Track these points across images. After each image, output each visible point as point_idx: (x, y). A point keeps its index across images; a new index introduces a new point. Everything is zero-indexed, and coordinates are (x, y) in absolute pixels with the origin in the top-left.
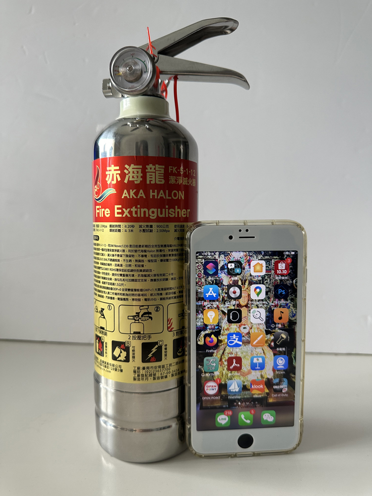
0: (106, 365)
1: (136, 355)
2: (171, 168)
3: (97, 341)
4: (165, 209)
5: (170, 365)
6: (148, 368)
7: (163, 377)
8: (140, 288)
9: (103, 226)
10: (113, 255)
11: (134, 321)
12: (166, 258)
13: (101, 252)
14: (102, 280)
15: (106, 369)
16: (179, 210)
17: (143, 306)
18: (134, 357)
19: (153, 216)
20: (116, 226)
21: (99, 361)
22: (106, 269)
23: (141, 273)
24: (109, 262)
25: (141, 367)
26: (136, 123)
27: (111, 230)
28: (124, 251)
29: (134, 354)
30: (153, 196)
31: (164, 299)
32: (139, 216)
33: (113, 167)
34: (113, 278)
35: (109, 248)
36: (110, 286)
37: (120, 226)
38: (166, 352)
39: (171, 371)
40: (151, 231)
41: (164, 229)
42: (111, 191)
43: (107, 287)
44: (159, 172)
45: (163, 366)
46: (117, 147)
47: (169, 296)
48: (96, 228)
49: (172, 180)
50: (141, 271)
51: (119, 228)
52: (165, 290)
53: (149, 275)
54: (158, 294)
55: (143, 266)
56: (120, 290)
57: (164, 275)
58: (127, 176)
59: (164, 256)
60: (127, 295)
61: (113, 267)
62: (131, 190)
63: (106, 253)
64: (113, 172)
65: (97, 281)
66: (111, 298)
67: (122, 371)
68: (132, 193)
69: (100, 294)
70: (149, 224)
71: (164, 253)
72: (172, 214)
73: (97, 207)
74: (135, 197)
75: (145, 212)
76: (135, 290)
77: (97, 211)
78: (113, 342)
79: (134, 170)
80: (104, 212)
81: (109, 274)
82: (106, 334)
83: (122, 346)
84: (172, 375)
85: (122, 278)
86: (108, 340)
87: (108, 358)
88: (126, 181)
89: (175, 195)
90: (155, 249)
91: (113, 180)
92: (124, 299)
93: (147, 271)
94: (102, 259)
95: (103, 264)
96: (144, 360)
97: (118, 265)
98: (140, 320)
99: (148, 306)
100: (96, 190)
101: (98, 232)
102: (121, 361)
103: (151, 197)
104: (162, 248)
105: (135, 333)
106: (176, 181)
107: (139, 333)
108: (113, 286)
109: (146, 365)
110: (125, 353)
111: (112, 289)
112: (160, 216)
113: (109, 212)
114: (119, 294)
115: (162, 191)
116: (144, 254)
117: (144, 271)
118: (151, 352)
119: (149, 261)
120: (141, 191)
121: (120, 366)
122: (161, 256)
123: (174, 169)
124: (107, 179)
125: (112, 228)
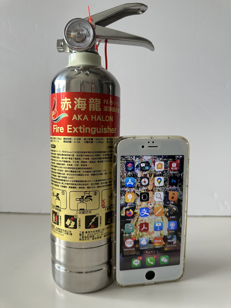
0: (60, 230)
1: (81, 224)
2: (105, 101)
3: (54, 215)
4: (101, 127)
5: (103, 229)
6: (89, 232)
7: (99, 237)
8: (84, 180)
9: (59, 139)
10: (66, 158)
11: (80, 202)
12: (101, 160)
13: (57, 156)
14: (57, 175)
15: (60, 233)
16: (110, 129)
17: (86, 192)
18: (80, 225)
19: (94, 133)
20: (68, 139)
21: (55, 228)
22: (61, 167)
23: (85, 170)
24: (63, 163)
25: (85, 232)
26: (81, 70)
27: (64, 142)
28: (73, 155)
29: (80, 223)
30: (94, 119)
31: (100, 187)
32: (84, 132)
33: (66, 99)
34: (66, 173)
35: (63, 153)
36: (64, 179)
37: (71, 139)
38: (100, 221)
39: (104, 233)
40: (92, 142)
41: (101, 141)
42: (64, 115)
43: (61, 180)
44: (98, 103)
45: (99, 231)
46: (68, 86)
47: (103, 185)
48: (53, 140)
49: (106, 109)
50: (85, 168)
51: (70, 140)
52: (100, 181)
53: (90, 172)
54: (96, 184)
55: (86, 165)
56: (71, 181)
57: (100, 171)
58: (76, 106)
59: (100, 158)
60: (75, 184)
61: (66, 166)
62: (79, 115)
63: (61, 157)
64: (66, 102)
65: (54, 175)
66: (64, 187)
67: (71, 234)
68: (79, 117)
69: (56, 184)
70: (91, 138)
71: (100, 157)
72: (105, 131)
73: (54, 126)
74: (81, 120)
75: (88, 130)
76: (81, 181)
77: (54, 128)
78: (66, 216)
79: (80, 101)
80: (59, 129)
81: (63, 171)
82: (60, 210)
83: (72, 218)
84: (105, 236)
85: (72, 173)
86: (62, 214)
87: (62, 226)
88: (75, 109)
89: (107, 118)
90: (94, 154)
91: (66, 107)
92: (74, 187)
93: (89, 169)
94: (57, 161)
95: (58, 164)
96: (87, 227)
97: (70, 165)
98: (84, 201)
99: (90, 192)
100: (53, 114)
101: (54, 142)
102: (71, 228)
103: (92, 120)
104: (99, 154)
105: (80, 210)
106: (108, 109)
107: (83, 209)
108: (65, 179)
109: (88, 230)
110: (74, 223)
111: (65, 181)
112: (98, 132)
113: (63, 129)
114: (69, 184)
115: (99, 116)
116: (87, 157)
117: (87, 168)
118: (91, 222)
119: (90, 162)
120: (86, 116)
121: (70, 231)
122: (98, 159)
123: (107, 102)
124: (62, 107)
125: (65, 140)
